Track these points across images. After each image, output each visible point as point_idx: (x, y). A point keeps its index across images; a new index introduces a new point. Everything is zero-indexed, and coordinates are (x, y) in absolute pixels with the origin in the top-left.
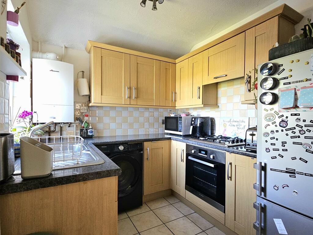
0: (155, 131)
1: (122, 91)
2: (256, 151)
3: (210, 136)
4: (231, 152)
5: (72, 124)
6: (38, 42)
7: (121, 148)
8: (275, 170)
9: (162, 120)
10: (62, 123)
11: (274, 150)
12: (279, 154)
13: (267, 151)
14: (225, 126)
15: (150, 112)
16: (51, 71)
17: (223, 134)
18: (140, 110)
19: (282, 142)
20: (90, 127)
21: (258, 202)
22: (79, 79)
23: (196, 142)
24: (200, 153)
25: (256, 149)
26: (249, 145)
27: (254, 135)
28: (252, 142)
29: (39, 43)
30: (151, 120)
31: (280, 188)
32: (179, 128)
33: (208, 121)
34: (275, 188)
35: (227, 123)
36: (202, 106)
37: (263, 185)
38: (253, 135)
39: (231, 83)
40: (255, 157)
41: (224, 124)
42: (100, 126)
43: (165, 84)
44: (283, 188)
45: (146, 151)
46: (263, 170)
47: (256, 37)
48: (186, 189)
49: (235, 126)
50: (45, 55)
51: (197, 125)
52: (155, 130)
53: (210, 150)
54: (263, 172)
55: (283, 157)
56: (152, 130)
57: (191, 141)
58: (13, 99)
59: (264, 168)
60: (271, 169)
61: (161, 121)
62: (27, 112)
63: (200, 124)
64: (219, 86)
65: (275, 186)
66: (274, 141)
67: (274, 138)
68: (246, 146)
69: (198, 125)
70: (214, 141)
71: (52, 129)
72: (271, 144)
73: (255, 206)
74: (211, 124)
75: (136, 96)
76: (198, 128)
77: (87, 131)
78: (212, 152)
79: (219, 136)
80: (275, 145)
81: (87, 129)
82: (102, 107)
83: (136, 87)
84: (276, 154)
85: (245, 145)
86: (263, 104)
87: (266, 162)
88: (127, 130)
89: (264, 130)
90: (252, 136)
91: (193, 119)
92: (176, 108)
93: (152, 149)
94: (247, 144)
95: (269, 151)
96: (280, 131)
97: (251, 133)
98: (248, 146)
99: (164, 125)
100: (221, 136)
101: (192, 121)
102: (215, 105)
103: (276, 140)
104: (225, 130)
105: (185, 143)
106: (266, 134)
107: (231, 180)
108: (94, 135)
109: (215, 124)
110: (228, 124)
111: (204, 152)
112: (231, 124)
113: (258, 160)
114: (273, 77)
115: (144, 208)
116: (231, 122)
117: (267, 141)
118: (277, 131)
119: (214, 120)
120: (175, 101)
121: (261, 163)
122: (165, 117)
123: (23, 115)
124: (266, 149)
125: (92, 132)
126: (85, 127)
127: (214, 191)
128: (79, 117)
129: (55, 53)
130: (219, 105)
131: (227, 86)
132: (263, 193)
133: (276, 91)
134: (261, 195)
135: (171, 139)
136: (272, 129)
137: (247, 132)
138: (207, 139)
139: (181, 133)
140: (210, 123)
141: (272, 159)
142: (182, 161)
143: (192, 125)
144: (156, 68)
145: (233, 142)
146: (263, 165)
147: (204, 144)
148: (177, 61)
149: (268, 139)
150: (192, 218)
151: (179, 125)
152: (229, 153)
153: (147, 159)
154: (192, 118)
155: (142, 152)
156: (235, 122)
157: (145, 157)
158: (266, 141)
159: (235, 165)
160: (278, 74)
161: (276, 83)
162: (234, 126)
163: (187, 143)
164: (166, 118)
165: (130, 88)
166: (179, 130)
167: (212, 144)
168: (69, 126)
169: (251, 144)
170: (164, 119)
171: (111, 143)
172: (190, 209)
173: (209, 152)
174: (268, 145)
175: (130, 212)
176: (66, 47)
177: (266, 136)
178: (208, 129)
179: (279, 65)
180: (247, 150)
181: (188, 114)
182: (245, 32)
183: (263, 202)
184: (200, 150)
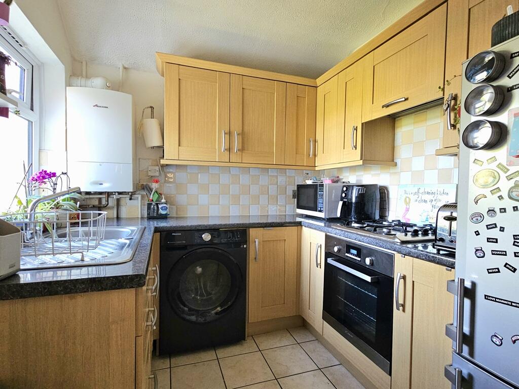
0: (279, 209)
1: (216, 137)
2: (455, 252)
3: (374, 221)
4: (404, 253)
5: (134, 196)
6: (82, 63)
7: (207, 237)
8: (496, 300)
9: (293, 191)
10: (115, 192)
11: (494, 253)
12: (506, 264)
13: (478, 255)
14: (407, 202)
15: (270, 176)
16: (96, 107)
17: (404, 216)
18: (252, 172)
19: (514, 236)
20: (163, 201)
21: (455, 366)
22: (145, 120)
23: (342, 231)
24: (348, 252)
25: (455, 249)
26: (442, 240)
27: (455, 219)
28: (450, 235)
29: (84, 63)
30: (273, 190)
31: (507, 342)
32: (319, 205)
33: (375, 192)
34: (494, 340)
35: (411, 196)
36: (361, 162)
37: (466, 330)
38: (451, 219)
39: (421, 116)
40: (452, 266)
41: (406, 199)
42: (181, 199)
43: (295, 125)
44: (514, 342)
45: (253, 245)
46: (468, 297)
47: (470, 9)
48: (324, 318)
49: (428, 201)
50: (89, 82)
51: (351, 199)
52: (278, 207)
53: (366, 248)
54: (467, 302)
55: (514, 270)
56: (273, 209)
57: (334, 230)
58: (39, 153)
59: (469, 293)
60: (487, 297)
61: (290, 193)
62: (45, 172)
63: (356, 197)
64: (397, 124)
65: (495, 336)
66: (494, 233)
67: (496, 227)
68: (436, 242)
69: (354, 200)
70: (375, 230)
71: (104, 202)
72: (488, 239)
73: (448, 374)
74: (381, 198)
75: (241, 148)
76: (353, 205)
77: (158, 207)
78: (371, 252)
79: (393, 221)
80: (497, 242)
81: (157, 204)
82: (185, 166)
83: (241, 131)
84: (499, 262)
85: (436, 240)
86: (471, 150)
87: (474, 280)
88: (229, 207)
89: (473, 209)
90: (448, 222)
91: (345, 189)
92: (317, 169)
93: (264, 242)
94: (438, 237)
95: (482, 255)
96: (510, 210)
97: (448, 214)
98: (440, 243)
99: (296, 199)
100: (399, 221)
101: (343, 192)
102: (390, 161)
103: (500, 230)
104: (407, 210)
105: (324, 232)
106: (477, 217)
107: (404, 311)
108: (169, 215)
109: (388, 198)
110: (413, 198)
111: (356, 252)
112: (420, 199)
113: (456, 274)
114: (495, 84)
115: (248, 346)
116: (420, 195)
117: (477, 231)
118: (503, 210)
119: (388, 191)
120: (315, 155)
121: (462, 281)
122: (297, 185)
123: (39, 177)
124: (477, 250)
125: (165, 209)
126: (154, 200)
127: (372, 329)
128: (147, 184)
129: (104, 77)
130: (397, 160)
131: (414, 123)
132: (466, 349)
133: (502, 118)
134: (461, 350)
135: (302, 224)
136: (491, 206)
137: (439, 212)
138: (365, 226)
139: (322, 215)
140: (378, 197)
141: (489, 273)
142: (317, 267)
143: (342, 199)
144: (279, 95)
145: (415, 233)
146: (468, 284)
147: (355, 236)
148: (319, 81)
149: (481, 227)
150: (331, 374)
151: (320, 201)
152: (400, 255)
153: (255, 258)
154: (344, 186)
155: (245, 246)
156: (428, 193)
157: (251, 255)
158: (477, 233)
159: (413, 282)
160: (508, 76)
161: (503, 99)
162: (425, 201)
163: (328, 234)
164: (299, 187)
165: (230, 133)
166: (319, 209)
167: (371, 236)
168: (131, 199)
169: (447, 238)
170: (296, 189)
171: (189, 229)
172: (332, 356)
173: (364, 251)
174: (481, 242)
175: (222, 350)
176: (125, 68)
177: (477, 222)
178: (374, 208)
179: (512, 54)
180: (439, 250)
181: (337, 179)
182: (446, 3)
183: (467, 369)
184: (349, 247)
